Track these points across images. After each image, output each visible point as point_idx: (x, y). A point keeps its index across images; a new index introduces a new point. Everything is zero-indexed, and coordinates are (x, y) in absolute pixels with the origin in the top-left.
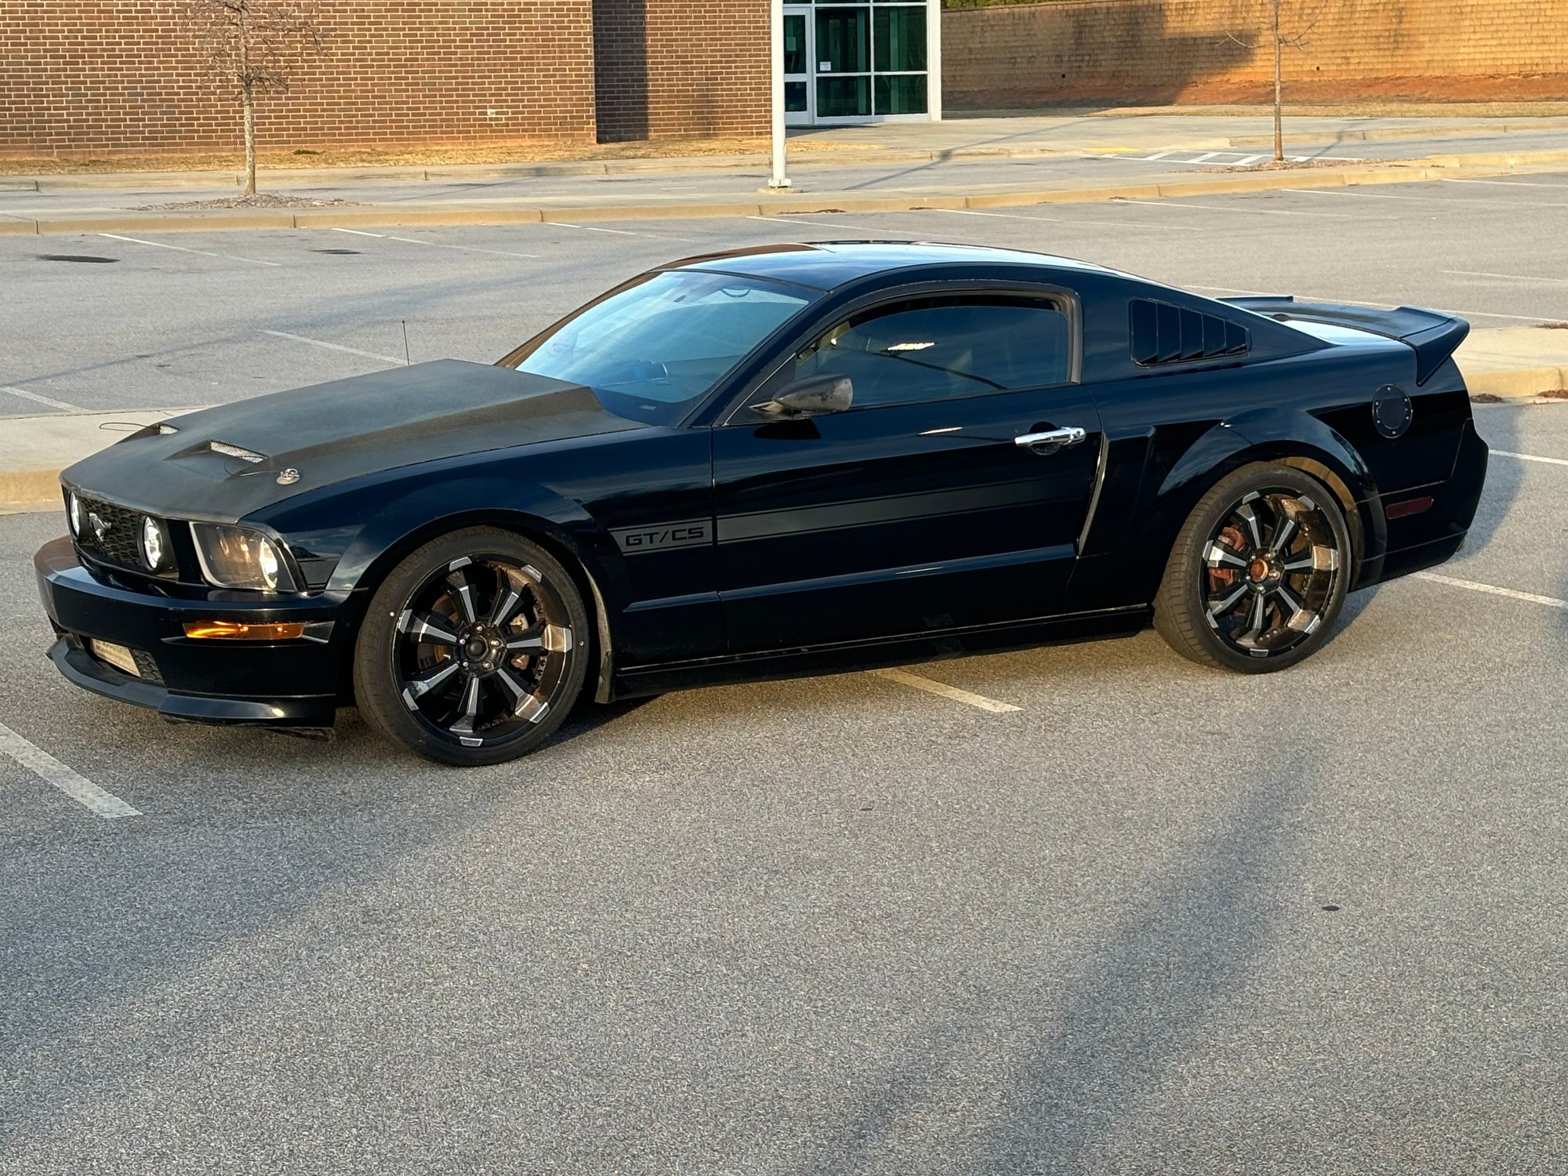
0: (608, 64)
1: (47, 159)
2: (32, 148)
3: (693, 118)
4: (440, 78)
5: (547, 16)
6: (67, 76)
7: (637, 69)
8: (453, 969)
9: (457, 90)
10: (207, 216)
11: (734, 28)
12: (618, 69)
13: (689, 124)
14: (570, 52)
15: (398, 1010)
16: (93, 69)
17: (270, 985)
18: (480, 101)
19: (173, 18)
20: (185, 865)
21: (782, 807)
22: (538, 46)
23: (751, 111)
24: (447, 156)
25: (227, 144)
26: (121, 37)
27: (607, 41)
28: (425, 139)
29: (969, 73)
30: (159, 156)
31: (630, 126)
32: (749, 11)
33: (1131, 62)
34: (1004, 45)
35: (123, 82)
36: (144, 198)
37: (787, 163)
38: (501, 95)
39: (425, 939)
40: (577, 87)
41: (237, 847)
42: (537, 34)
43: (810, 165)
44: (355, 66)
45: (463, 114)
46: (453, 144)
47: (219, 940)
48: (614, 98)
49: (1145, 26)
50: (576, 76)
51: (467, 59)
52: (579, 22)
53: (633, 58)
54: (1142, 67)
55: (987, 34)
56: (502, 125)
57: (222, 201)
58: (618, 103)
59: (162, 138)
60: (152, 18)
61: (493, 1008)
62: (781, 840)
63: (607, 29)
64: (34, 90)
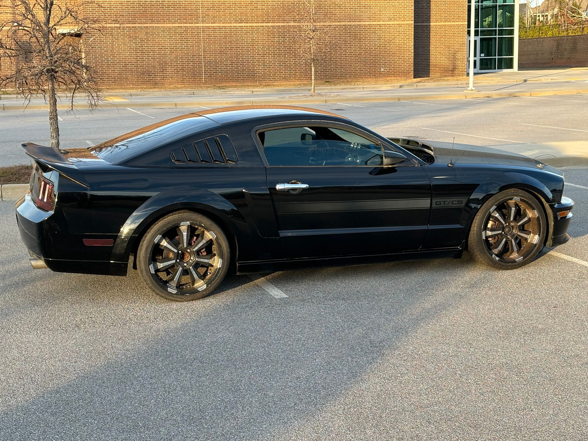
0: (417, 55)
1: (255, 84)
2: (251, 81)
3: (442, 71)
4: (368, 59)
5: (400, 41)
6: (261, 60)
7: (426, 56)
8: (407, 370)
9: (373, 63)
10: (301, 100)
11: (456, 43)
12: (420, 56)
13: (441, 72)
14: (406, 51)
15: (388, 388)
16: (269, 58)
17: (338, 373)
18: (379, 66)
19: (292, 43)
20: (304, 318)
21: (521, 305)
22: (397, 50)
23: (460, 68)
24: (370, 82)
25: (306, 79)
26: (277, 49)
27: (418, 48)
28: (363, 78)
29: (523, 58)
30: (287, 83)
31: (423, 73)
32: (461, 38)
33: (574, 54)
34: (534, 49)
35: (277, 62)
36: (282, 95)
37: (473, 83)
38: (385, 64)
39: (395, 356)
40: (408, 62)
41: (322, 312)
42: (397, 46)
43: (479, 84)
44: (343, 56)
45: (374, 70)
46: (371, 79)
47: (318, 351)
48: (419, 65)
49: (579, 44)
50: (408, 58)
51: (376, 54)
52: (409, 42)
53: (425, 53)
54: (577, 56)
55: (529, 47)
56: (386, 73)
57: (305, 96)
58: (420, 67)
59: (288, 78)
60: (286, 43)
61: (426, 389)
62: (525, 319)
63: (417, 45)
64: (252, 64)
